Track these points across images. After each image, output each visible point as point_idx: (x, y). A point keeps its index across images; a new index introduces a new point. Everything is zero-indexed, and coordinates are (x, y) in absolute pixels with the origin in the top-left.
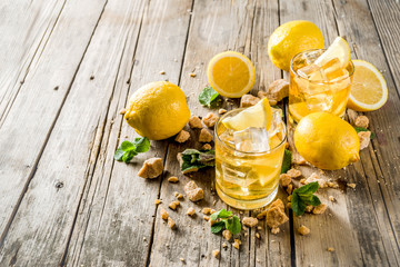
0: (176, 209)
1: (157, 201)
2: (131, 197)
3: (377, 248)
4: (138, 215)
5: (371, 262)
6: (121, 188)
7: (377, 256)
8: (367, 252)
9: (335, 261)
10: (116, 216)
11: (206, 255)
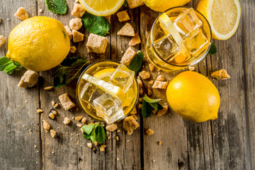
0: (56, 118)
1: (39, 111)
2: (18, 106)
3: (199, 141)
4: (27, 124)
5: (193, 154)
6: (7, 97)
7: (197, 148)
8: (191, 146)
9: (169, 155)
10: (9, 126)
11: (82, 158)
